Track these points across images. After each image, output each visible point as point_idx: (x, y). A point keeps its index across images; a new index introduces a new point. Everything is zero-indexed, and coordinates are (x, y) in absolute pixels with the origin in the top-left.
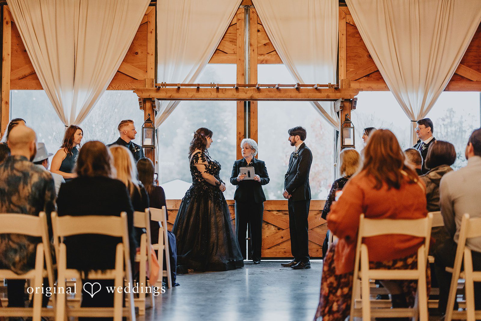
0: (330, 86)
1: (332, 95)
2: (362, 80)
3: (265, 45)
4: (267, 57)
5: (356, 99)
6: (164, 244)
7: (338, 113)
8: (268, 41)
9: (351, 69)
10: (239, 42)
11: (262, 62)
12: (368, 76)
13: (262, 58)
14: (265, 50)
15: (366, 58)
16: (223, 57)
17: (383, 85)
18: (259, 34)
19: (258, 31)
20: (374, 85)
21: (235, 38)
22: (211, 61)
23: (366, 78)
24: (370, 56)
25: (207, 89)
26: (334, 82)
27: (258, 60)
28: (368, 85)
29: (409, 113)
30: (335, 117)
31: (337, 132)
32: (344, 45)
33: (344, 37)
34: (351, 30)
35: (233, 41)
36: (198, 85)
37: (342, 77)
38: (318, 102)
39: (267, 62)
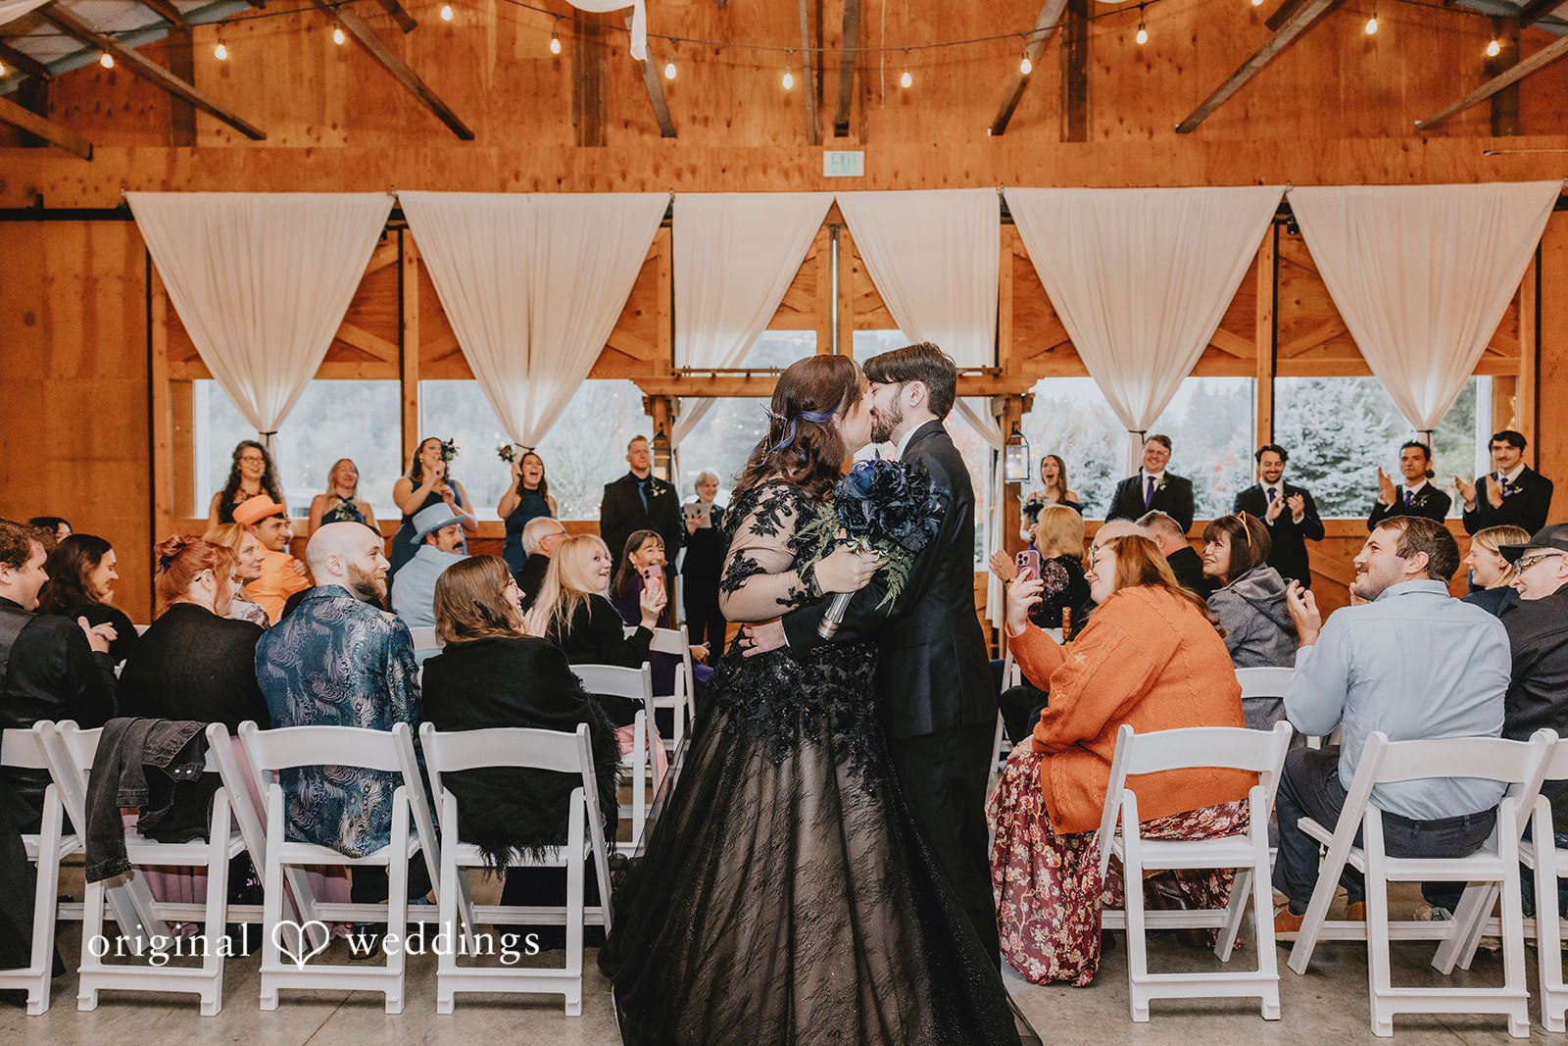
0: (983, 369)
1: (989, 387)
2: (1041, 357)
3: (866, 295)
4: (869, 317)
5: (1034, 394)
6: (686, 694)
7: (998, 418)
8: (871, 289)
9: (1021, 339)
10: (820, 290)
11: (861, 327)
12: (1051, 350)
13: (860, 319)
14: (865, 304)
15: (1048, 319)
16: (790, 317)
17: (1076, 367)
18: (855, 275)
19: (855, 270)
20: (1062, 367)
21: (813, 283)
22: (770, 326)
23: (1049, 354)
24: (1055, 315)
25: (763, 378)
26: (990, 364)
27: (854, 323)
28: (1050, 366)
29: (1125, 416)
30: (992, 424)
31: (996, 452)
32: (1008, 294)
33: (1009, 282)
34: (1022, 268)
35: (810, 289)
36: (749, 372)
37: (1004, 354)
38: (963, 398)
39: (870, 326)
